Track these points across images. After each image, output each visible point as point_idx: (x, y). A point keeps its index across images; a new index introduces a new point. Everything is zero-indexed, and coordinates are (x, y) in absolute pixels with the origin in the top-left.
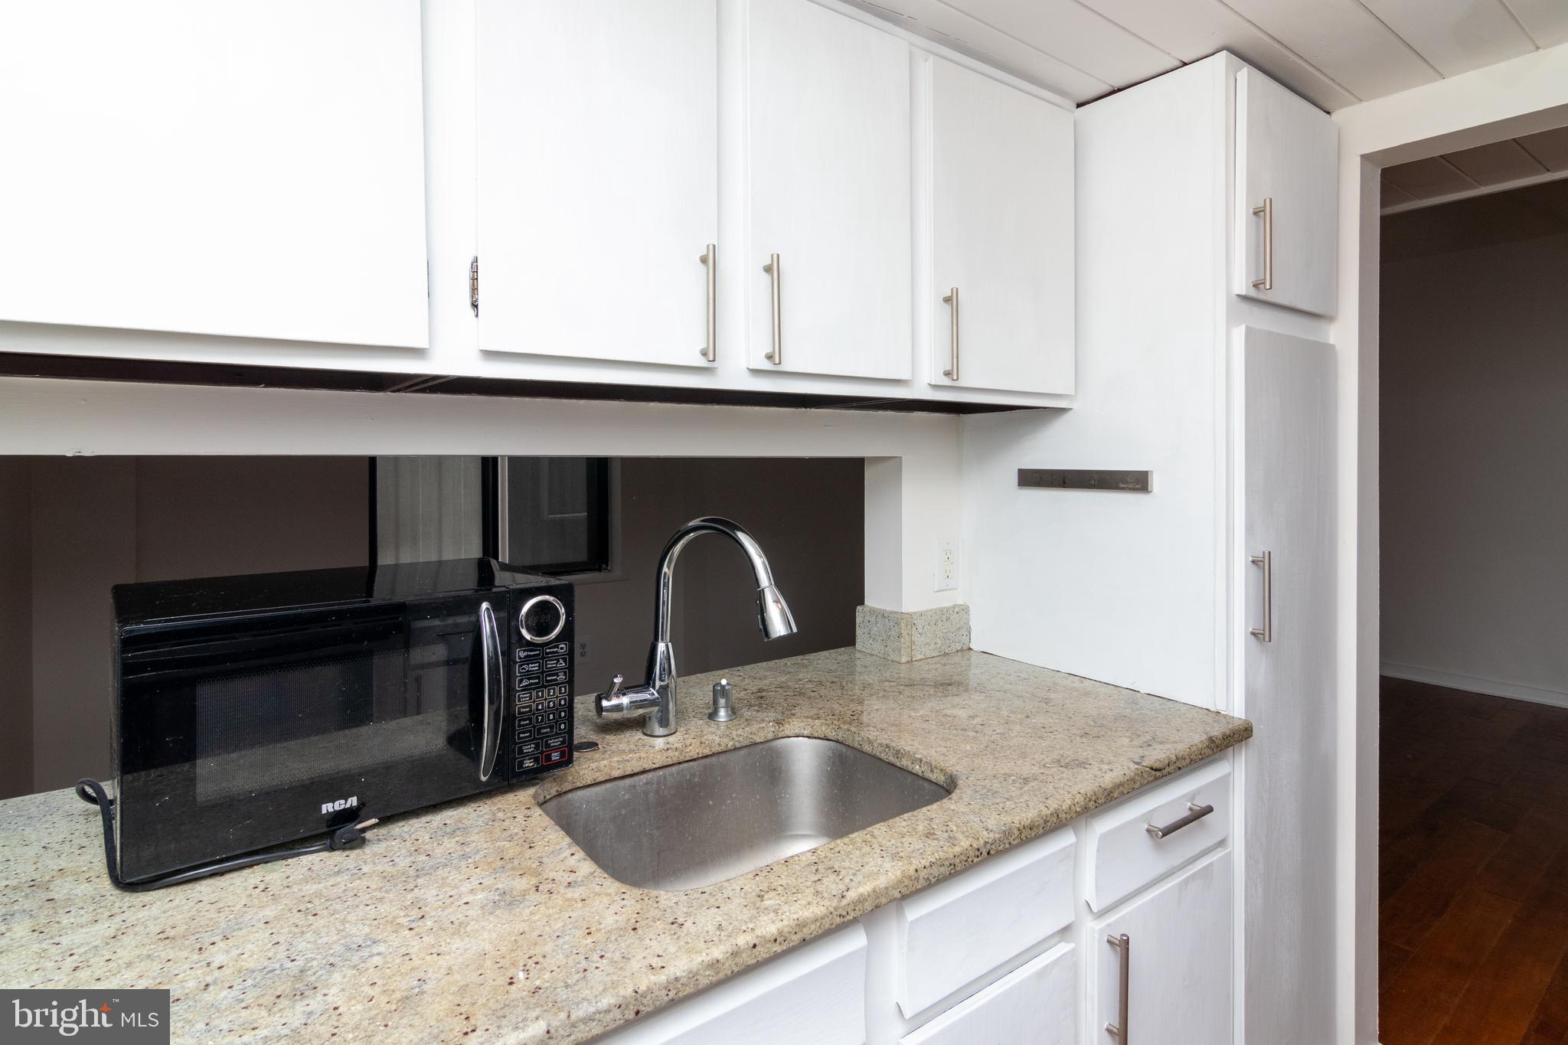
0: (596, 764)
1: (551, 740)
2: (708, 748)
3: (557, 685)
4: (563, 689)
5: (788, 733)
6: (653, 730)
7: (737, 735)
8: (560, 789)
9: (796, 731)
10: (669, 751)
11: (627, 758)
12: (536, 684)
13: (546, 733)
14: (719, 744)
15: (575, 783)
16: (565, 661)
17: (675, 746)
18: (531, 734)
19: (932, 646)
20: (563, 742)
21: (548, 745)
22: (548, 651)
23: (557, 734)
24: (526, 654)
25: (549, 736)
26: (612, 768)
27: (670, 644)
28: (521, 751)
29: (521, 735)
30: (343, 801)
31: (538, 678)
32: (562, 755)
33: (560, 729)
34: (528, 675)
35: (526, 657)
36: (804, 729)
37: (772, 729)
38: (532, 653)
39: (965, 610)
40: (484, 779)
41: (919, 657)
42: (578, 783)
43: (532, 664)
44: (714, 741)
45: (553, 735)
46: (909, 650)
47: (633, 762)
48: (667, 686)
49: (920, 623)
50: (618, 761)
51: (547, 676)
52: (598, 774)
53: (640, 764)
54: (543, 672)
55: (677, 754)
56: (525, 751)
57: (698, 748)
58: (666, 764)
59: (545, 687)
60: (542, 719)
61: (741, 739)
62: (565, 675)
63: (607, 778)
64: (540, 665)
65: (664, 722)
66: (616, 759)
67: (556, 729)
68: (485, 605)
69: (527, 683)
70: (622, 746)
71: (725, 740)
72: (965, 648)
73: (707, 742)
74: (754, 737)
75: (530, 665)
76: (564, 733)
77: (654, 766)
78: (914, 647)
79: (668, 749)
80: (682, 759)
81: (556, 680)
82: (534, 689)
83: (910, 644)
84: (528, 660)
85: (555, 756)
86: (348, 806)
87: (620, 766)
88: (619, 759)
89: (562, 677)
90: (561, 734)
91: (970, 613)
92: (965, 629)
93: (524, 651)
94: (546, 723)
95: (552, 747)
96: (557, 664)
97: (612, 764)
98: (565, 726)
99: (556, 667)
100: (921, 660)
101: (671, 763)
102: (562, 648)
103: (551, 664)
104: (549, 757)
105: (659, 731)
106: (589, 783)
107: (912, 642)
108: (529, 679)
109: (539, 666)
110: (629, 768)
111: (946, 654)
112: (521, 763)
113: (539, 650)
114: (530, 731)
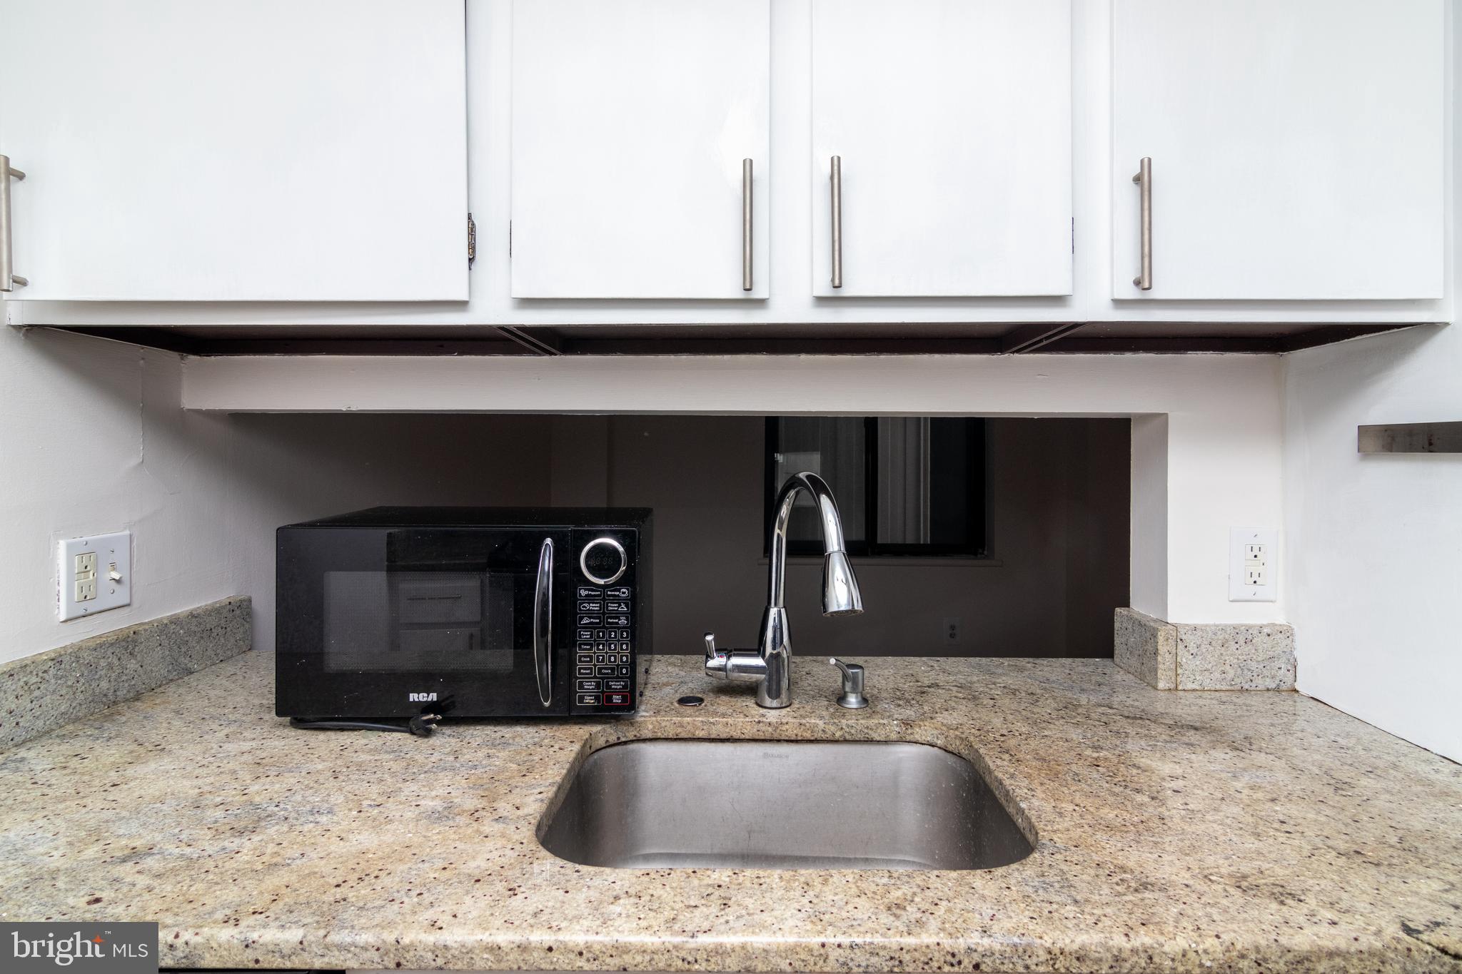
0: (679, 719)
1: (612, 682)
2: (809, 732)
3: (619, 628)
4: (625, 633)
5: (917, 737)
6: (763, 699)
7: (848, 726)
8: (638, 735)
9: (929, 739)
10: (761, 724)
11: (712, 720)
12: (596, 623)
13: (607, 674)
14: (823, 730)
15: (655, 732)
16: (627, 607)
17: (768, 720)
18: (592, 671)
19: (1217, 675)
20: (625, 687)
21: (609, 687)
22: (609, 593)
23: (618, 677)
24: (587, 592)
25: (611, 678)
26: (697, 728)
27: (783, 611)
28: (581, 686)
29: (582, 671)
30: (425, 695)
31: (599, 618)
32: (624, 698)
33: (622, 673)
34: (588, 613)
35: (586, 596)
36: (938, 738)
37: (898, 729)
38: (593, 593)
39: (1286, 632)
40: (547, 704)
41: (1190, 686)
42: (659, 734)
43: (593, 603)
44: (817, 725)
45: (614, 678)
46: (1172, 674)
47: (720, 726)
48: (778, 655)
49: (1192, 641)
50: (702, 722)
51: (608, 618)
52: (680, 730)
53: (727, 730)
54: (604, 613)
55: (770, 729)
56: (586, 687)
57: (796, 729)
58: (757, 737)
59: (607, 628)
60: (603, 658)
61: (853, 731)
62: (627, 620)
63: (690, 736)
64: (600, 605)
65: (775, 694)
66: (700, 719)
67: (618, 672)
68: (549, 541)
69: (587, 622)
70: (722, 709)
71: (833, 728)
72: (1284, 687)
73: (807, 724)
74: (870, 732)
75: (591, 605)
76: (626, 678)
77: (743, 737)
78: (1180, 671)
79: (759, 722)
80: (776, 736)
81: (617, 623)
82: (595, 628)
83: (1173, 666)
84: (589, 599)
85: (617, 699)
86: (430, 699)
87: (705, 728)
88: (704, 719)
89: (623, 621)
90: (622, 678)
91: (1296, 638)
92: (1284, 659)
93: (585, 590)
94: (606, 664)
95: (614, 689)
96: (618, 607)
97: (696, 723)
98: (627, 671)
99: (617, 610)
100: (1194, 690)
101: (763, 738)
102: (624, 593)
103: (613, 607)
104: (609, 699)
105: (768, 701)
106: (671, 736)
107: (1177, 665)
108: (590, 618)
109: (600, 607)
110: (714, 732)
111: (1242, 690)
112: (581, 699)
113: (600, 591)
114: (591, 669)
